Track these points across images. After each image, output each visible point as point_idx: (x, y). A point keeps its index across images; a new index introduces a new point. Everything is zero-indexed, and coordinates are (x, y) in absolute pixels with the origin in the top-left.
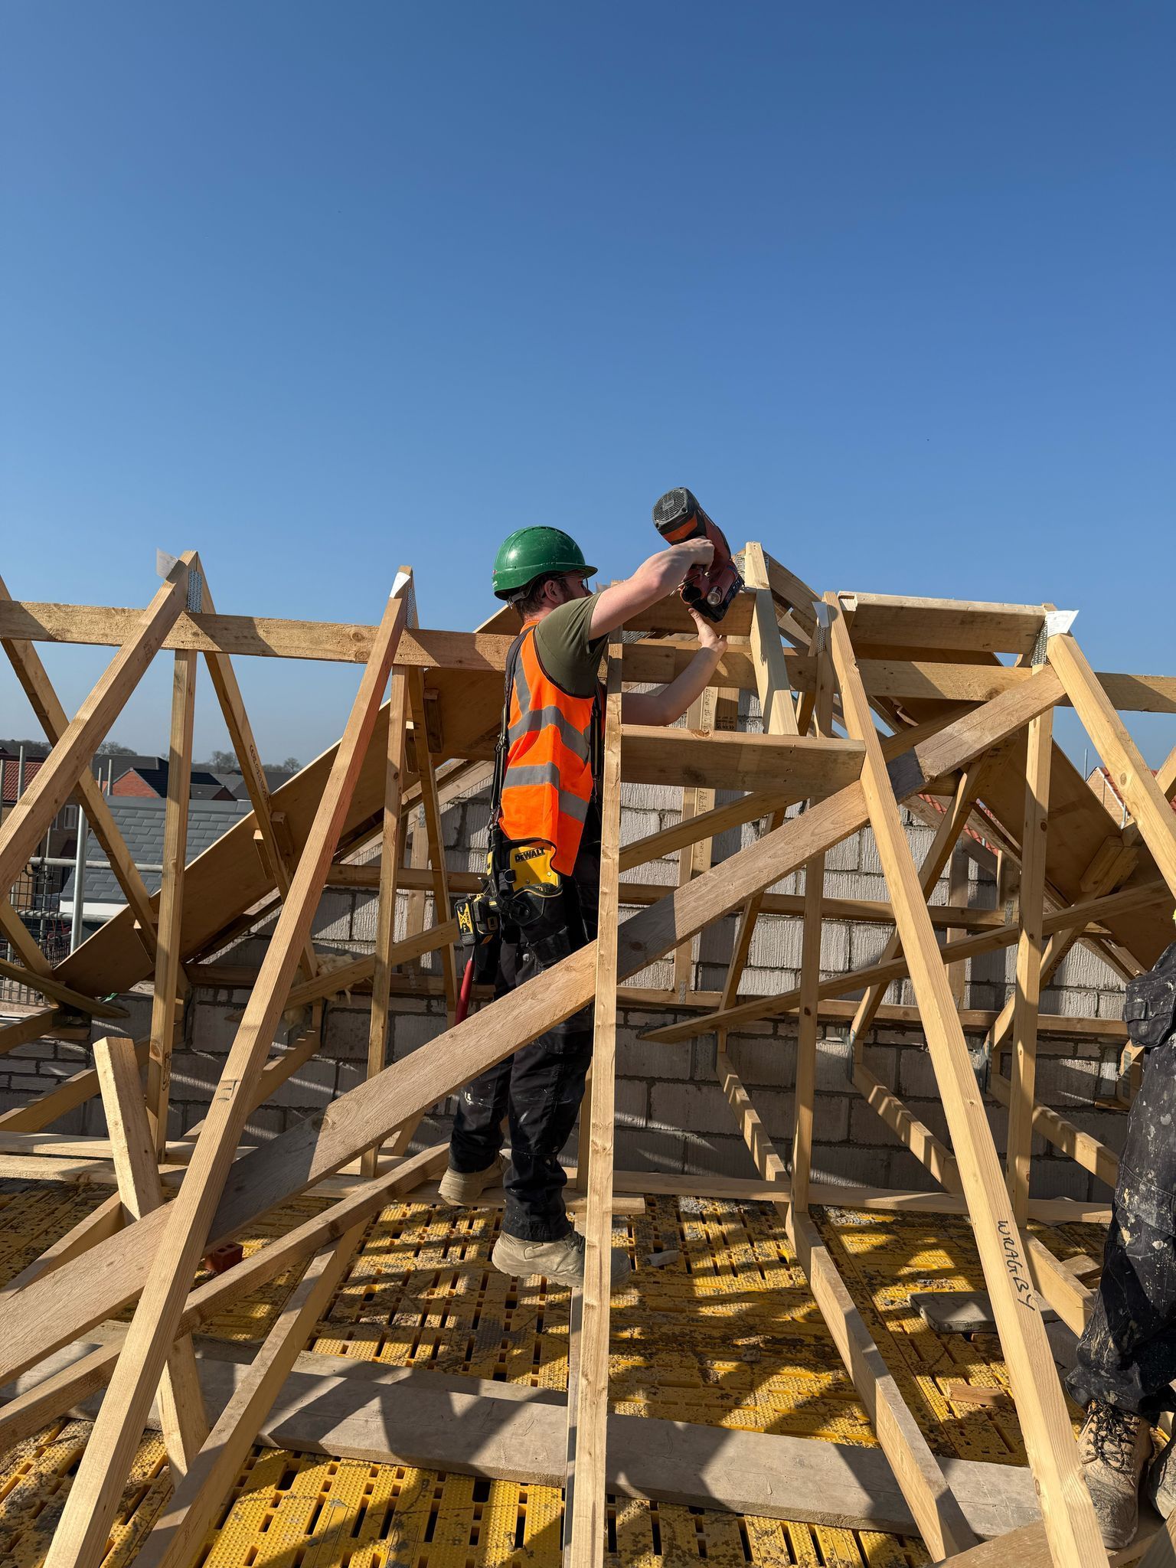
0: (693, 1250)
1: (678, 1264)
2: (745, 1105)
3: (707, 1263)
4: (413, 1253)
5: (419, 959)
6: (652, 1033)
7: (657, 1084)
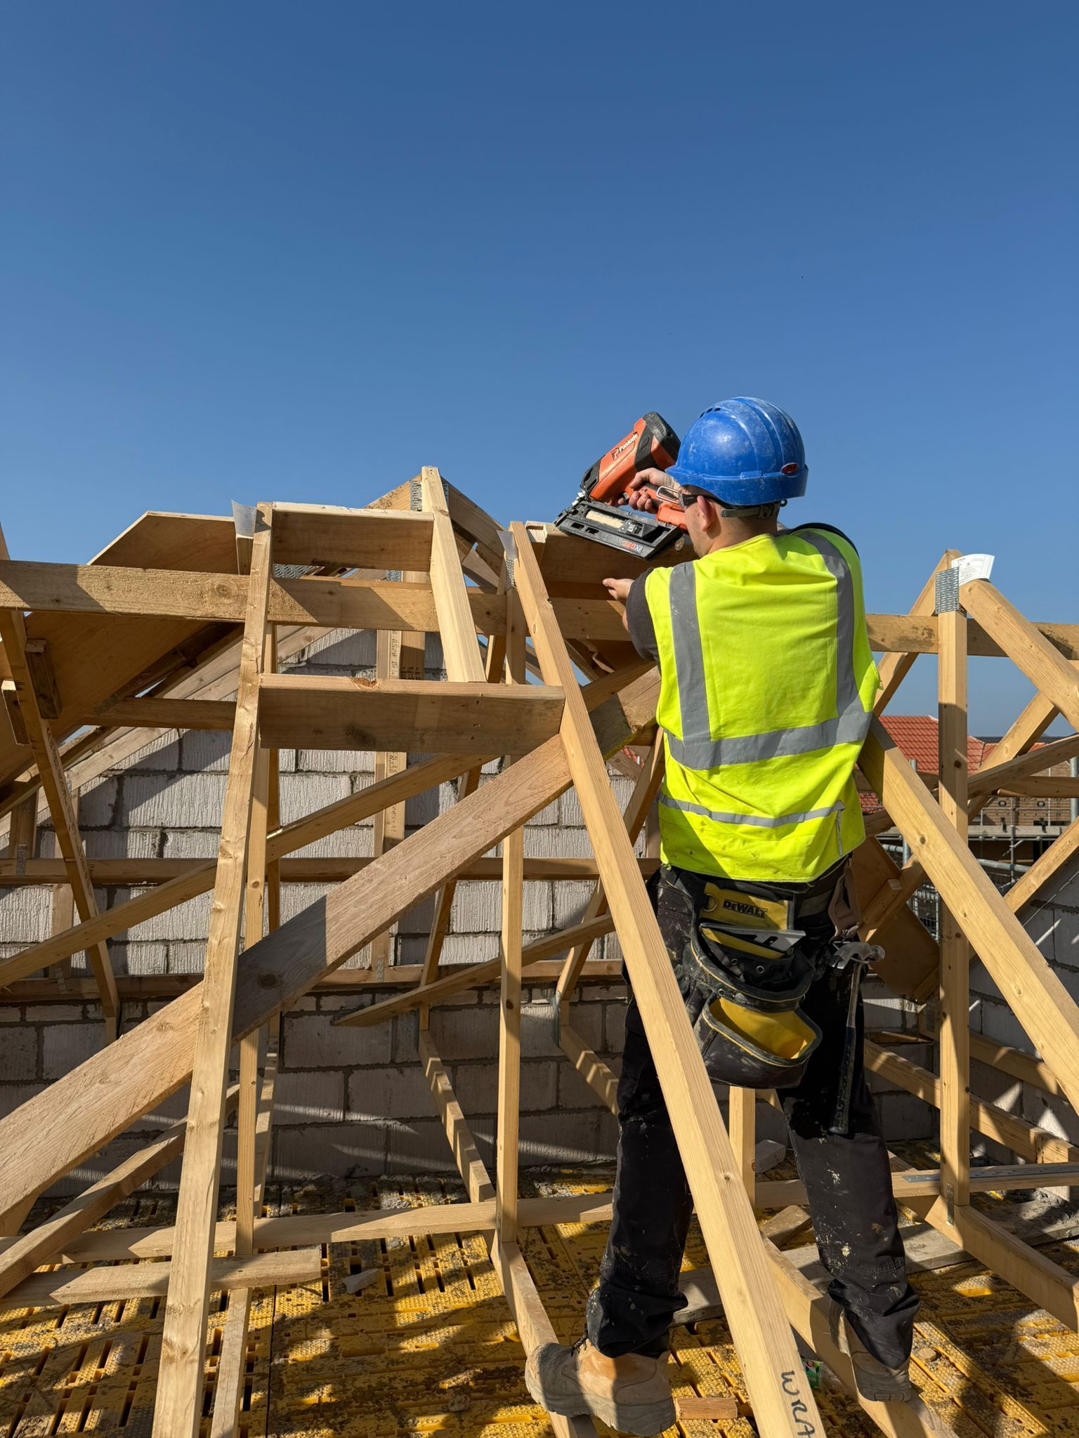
0: (395, 1262)
1: (378, 1285)
2: (448, 1096)
3: (410, 1278)
4: (55, 1322)
5: (69, 960)
6: (348, 1017)
7: (355, 1072)
